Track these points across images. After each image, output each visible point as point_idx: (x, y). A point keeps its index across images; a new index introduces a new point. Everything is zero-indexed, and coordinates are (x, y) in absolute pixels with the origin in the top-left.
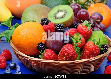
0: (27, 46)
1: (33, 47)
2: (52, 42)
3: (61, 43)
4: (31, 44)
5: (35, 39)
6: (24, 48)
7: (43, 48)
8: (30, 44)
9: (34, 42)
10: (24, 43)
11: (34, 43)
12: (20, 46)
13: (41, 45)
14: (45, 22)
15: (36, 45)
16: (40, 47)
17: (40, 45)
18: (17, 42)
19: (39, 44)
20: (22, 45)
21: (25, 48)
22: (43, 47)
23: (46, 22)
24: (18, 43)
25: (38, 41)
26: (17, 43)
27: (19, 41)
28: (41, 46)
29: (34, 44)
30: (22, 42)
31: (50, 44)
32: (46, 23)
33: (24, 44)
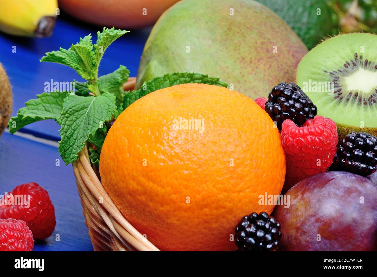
0: (186, 214)
1: (215, 225)
2: (317, 225)
3: (366, 241)
4: (206, 210)
5: (238, 189)
6: (169, 221)
7: (269, 246)
8: (206, 206)
9: (228, 204)
10: (174, 197)
11: (224, 208)
12: (151, 205)
13: (263, 228)
14: (293, 106)
15: (230, 217)
16: (253, 235)
17: (258, 228)
18: (133, 178)
19: (252, 220)
20: (162, 205)
21: (173, 220)
22: (269, 237)
23: (297, 105)
24: (139, 183)
25: (247, 200)
26: (133, 185)
27: (150, 179)
28: (260, 234)
29: (223, 210)
30: (169, 189)
31: (304, 233)
32: (298, 110)
33: (175, 203)
